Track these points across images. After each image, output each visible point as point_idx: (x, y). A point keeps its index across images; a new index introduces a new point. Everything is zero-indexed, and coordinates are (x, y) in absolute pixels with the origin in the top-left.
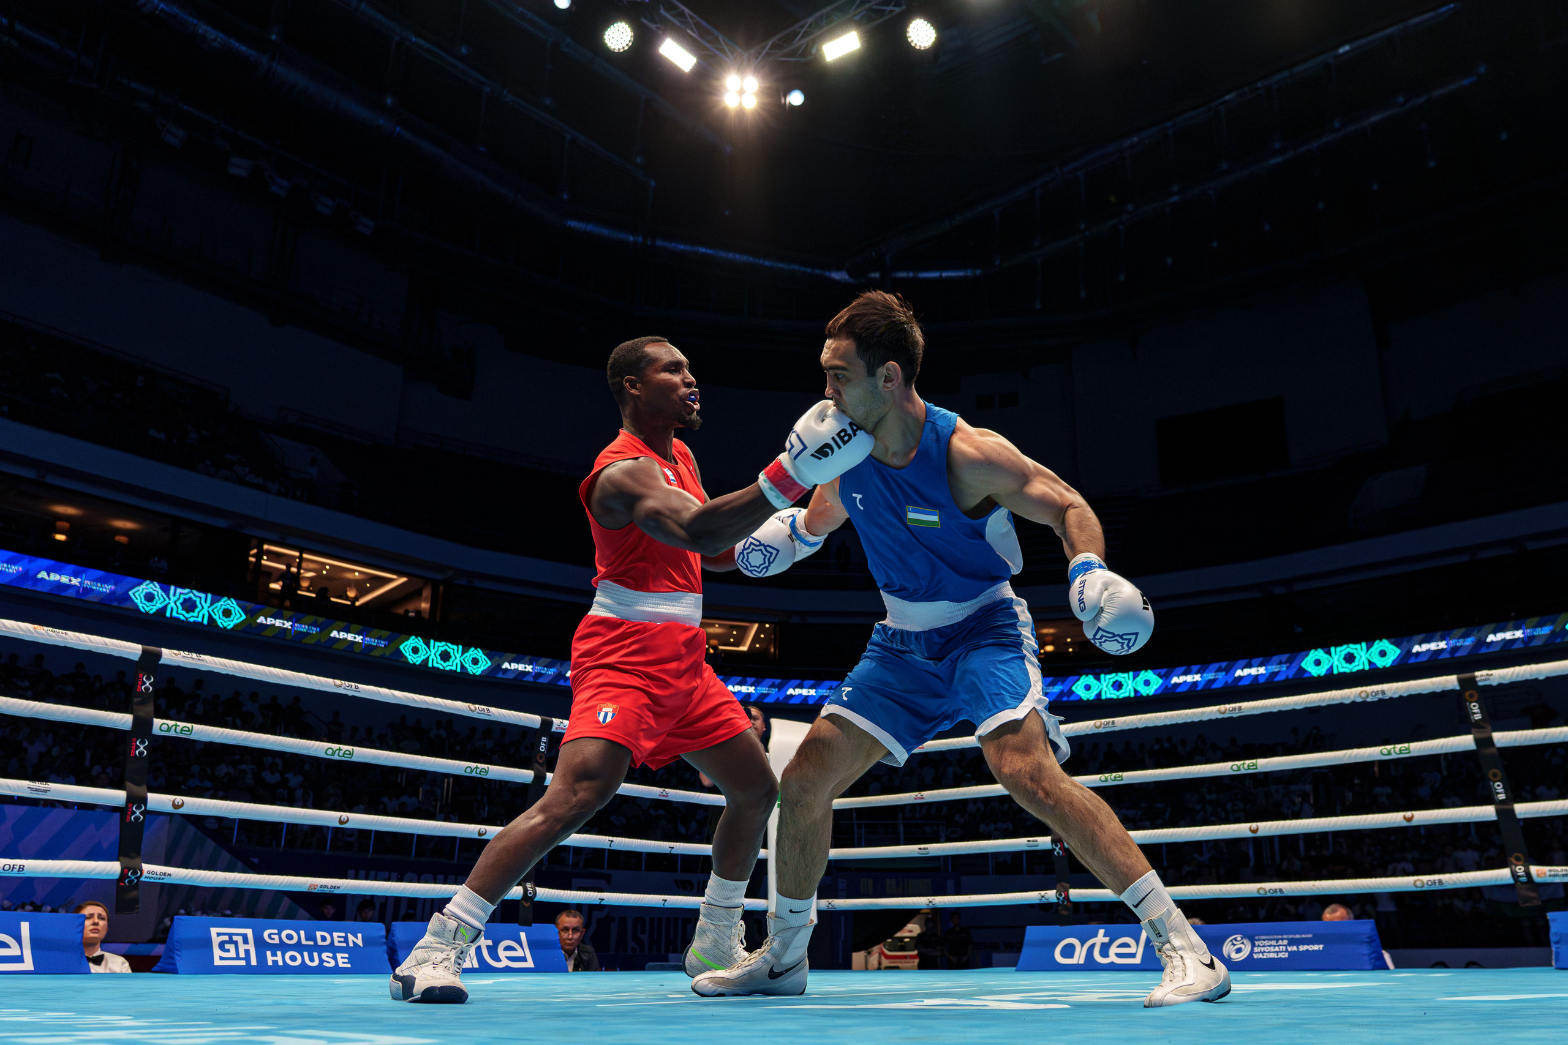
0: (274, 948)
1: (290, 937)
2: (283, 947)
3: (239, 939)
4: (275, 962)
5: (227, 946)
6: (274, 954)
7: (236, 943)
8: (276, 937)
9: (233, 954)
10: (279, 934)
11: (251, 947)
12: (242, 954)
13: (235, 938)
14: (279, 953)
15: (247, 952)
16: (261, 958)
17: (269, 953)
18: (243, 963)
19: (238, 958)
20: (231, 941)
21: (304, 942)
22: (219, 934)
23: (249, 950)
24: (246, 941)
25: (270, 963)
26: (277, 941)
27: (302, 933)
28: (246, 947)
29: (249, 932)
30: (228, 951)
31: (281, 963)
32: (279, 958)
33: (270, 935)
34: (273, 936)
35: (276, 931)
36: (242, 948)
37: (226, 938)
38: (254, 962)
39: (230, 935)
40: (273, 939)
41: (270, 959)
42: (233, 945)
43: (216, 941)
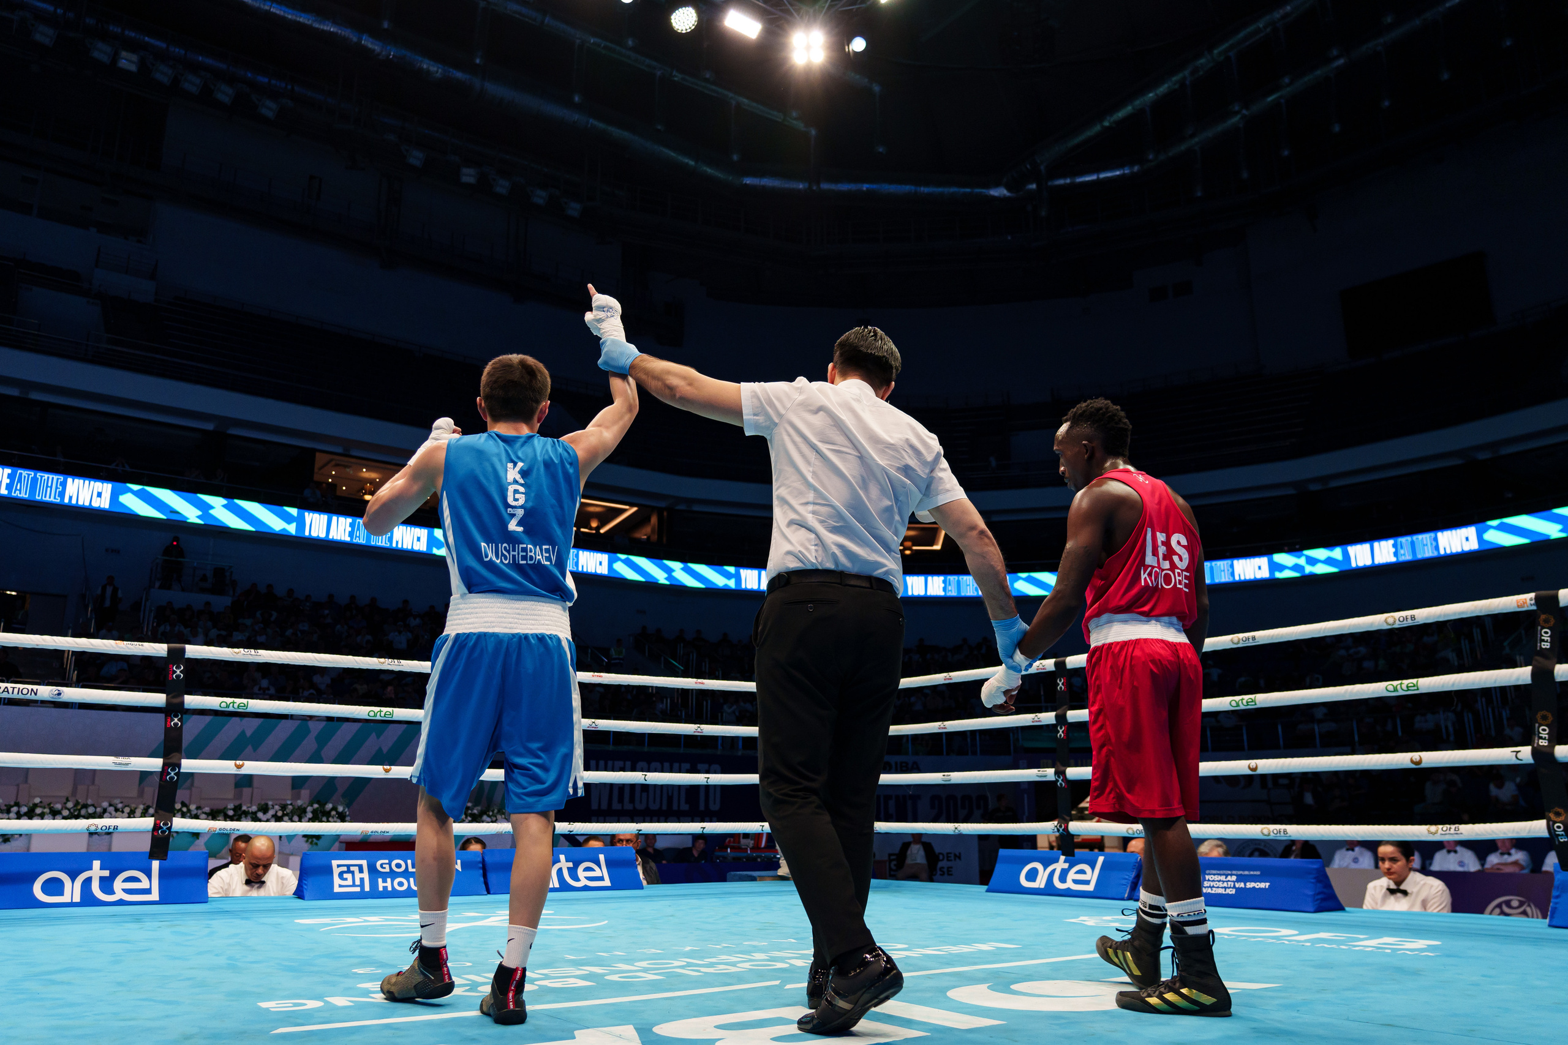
0: (385, 876)
1: (398, 866)
2: (393, 874)
3: (356, 869)
4: (385, 888)
5: (345, 876)
6: (385, 881)
7: (353, 873)
8: (387, 866)
9: (350, 882)
10: (390, 864)
11: (366, 875)
12: (358, 882)
13: (352, 869)
14: (389, 880)
15: (362, 880)
16: (374, 884)
17: (380, 880)
18: (358, 889)
19: (354, 885)
20: (349, 871)
21: (411, 869)
22: (339, 866)
23: (363, 878)
24: (361, 871)
25: (381, 889)
26: (387, 870)
27: (409, 862)
28: (362, 875)
29: (364, 863)
30: (346, 879)
31: (390, 889)
32: (389, 884)
33: (381, 865)
34: (384, 866)
35: (387, 861)
36: (358, 876)
37: (345, 869)
38: (367, 888)
39: (348, 866)
40: (385, 868)
41: (381, 885)
42: (351, 875)
43: (336, 871)
